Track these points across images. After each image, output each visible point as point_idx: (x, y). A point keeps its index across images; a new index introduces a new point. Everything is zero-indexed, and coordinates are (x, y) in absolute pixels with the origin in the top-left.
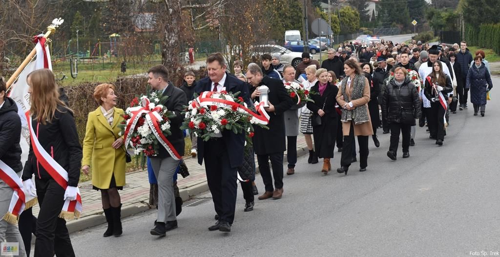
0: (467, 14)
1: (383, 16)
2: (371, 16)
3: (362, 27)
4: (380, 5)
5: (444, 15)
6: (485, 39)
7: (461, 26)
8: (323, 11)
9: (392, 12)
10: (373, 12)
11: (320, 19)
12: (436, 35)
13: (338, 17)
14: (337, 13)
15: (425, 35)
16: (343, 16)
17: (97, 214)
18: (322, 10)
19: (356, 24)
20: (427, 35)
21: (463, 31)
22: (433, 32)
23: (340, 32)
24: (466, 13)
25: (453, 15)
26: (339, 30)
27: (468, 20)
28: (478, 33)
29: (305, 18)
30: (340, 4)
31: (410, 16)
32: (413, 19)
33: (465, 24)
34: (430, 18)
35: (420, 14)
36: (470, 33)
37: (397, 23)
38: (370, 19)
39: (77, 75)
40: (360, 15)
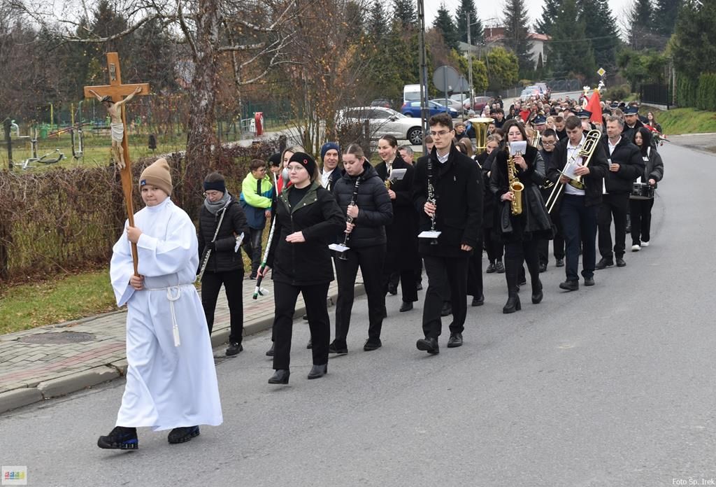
0: (679, 58)
1: (555, 63)
2: (537, 63)
3: (523, 79)
4: (551, 46)
5: (644, 61)
6: (706, 97)
7: (670, 77)
8: (463, 55)
9: (568, 56)
10: (540, 56)
11: (446, 67)
12: (633, 91)
13: (486, 64)
14: (484, 58)
15: (617, 90)
16: (493, 63)
17: (28, 387)
18: (460, 53)
19: (513, 75)
20: (619, 91)
21: (674, 86)
22: (629, 86)
23: (488, 87)
24: (677, 57)
25: (658, 60)
26: (487, 84)
27: (681, 68)
28: (696, 87)
29: (423, 66)
30: (490, 44)
31: (596, 62)
32: (601, 66)
33: (676, 74)
34: (623, 64)
35: (611, 59)
36: (684, 87)
37: (576, 72)
38: (536, 68)
39: (81, 153)
40: (520, 61)
